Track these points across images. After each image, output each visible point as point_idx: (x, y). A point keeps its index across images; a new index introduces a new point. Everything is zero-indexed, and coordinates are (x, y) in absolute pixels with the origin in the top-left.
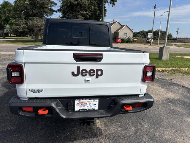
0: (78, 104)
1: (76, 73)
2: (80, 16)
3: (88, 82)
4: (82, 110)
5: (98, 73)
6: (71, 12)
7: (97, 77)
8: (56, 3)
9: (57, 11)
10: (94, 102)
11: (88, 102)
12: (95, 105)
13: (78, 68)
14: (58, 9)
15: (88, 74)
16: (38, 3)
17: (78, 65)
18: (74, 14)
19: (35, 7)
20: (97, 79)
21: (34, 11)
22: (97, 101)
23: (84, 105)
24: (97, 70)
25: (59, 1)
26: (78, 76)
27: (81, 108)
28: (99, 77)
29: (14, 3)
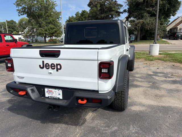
0: (47, 91)
1: (42, 66)
2: (145, 14)
3: (51, 74)
4: (50, 97)
5: (58, 67)
6: (136, 10)
7: (57, 71)
8: (122, 5)
9: (123, 12)
10: (58, 92)
11: (54, 91)
12: (60, 94)
13: (43, 62)
14: (124, 10)
15: (50, 67)
16: (106, 8)
17: (43, 60)
18: (139, 12)
19: (104, 12)
20: (57, 72)
21: (103, 15)
22: (60, 92)
23: (51, 93)
24: (57, 64)
25: (125, 3)
26: (43, 69)
27: (50, 96)
28: (59, 70)
29: (89, 11)
